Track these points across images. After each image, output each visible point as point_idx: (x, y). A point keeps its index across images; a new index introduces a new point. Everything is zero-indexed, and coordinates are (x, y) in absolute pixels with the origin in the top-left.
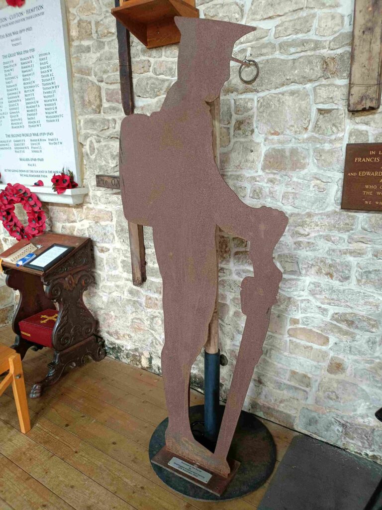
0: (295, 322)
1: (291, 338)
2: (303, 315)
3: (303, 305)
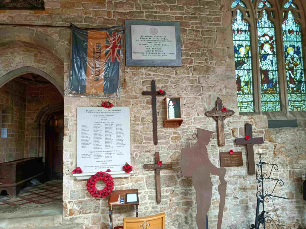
0: (214, 200)
1: (213, 205)
2: (215, 197)
3: (215, 194)
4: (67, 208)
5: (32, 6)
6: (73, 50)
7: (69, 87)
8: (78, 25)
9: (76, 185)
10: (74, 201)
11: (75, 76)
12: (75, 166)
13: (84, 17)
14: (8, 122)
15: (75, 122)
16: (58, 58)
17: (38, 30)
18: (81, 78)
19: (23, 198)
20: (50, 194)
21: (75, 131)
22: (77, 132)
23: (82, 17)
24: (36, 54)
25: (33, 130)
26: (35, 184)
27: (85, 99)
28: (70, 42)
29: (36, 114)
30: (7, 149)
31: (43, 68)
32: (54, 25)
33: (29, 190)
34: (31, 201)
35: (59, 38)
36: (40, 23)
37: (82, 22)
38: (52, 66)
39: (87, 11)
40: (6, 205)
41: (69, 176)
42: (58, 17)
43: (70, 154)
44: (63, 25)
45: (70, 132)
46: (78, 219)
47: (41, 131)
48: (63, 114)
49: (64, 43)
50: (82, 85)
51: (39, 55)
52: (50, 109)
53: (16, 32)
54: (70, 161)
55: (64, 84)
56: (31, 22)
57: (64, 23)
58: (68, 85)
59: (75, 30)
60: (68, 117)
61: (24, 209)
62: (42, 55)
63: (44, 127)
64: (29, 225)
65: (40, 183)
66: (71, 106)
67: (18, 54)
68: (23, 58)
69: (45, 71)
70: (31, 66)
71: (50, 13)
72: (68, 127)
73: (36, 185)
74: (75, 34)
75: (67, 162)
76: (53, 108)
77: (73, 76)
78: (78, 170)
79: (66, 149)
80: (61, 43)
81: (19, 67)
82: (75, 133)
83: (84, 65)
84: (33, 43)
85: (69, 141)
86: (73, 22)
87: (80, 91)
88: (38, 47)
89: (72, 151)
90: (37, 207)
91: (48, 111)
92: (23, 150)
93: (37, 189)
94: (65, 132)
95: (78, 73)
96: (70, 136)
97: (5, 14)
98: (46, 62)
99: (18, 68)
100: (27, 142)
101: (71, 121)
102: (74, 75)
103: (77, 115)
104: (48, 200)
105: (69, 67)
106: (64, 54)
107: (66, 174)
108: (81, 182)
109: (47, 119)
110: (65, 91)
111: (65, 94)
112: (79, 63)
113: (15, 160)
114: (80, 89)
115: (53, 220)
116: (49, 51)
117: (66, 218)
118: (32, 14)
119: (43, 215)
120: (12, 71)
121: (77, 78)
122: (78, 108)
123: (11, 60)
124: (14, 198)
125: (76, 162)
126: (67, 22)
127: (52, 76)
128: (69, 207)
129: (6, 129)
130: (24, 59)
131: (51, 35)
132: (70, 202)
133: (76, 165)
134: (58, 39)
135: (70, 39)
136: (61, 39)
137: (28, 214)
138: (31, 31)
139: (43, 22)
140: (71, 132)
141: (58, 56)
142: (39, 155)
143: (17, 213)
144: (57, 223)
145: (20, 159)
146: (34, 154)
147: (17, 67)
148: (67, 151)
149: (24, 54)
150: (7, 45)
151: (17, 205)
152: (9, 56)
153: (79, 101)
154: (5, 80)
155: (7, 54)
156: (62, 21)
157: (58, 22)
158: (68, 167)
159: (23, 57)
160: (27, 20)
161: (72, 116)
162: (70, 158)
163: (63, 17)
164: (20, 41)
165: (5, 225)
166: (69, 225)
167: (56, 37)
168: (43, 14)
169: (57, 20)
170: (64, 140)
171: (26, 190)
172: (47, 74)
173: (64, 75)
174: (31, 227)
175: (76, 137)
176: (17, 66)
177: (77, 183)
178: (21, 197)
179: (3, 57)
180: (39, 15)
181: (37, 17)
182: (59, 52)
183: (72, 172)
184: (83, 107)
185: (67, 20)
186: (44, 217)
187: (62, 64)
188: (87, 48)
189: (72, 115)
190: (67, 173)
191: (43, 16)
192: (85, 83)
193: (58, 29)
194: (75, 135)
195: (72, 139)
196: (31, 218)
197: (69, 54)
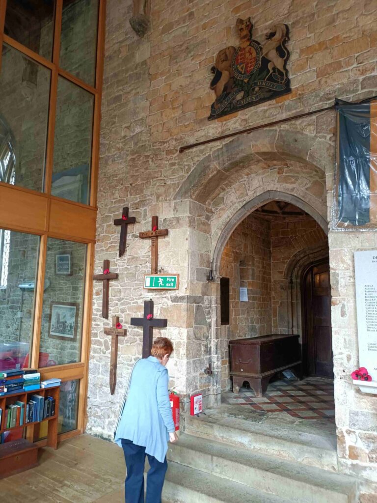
4: (345, 443)
5: (272, 93)
6: (342, 147)
7: (337, 215)
8: (350, 99)
9: (360, 402)
10: (358, 432)
11: (347, 193)
12: (355, 364)
13: (361, 80)
14: (248, 278)
15: (352, 280)
16: (316, 167)
17: (282, 129)
18: (360, 195)
19: (272, 401)
20: (313, 402)
21: (352, 297)
22: (355, 298)
23: (356, 82)
24: (280, 169)
25: (282, 290)
26: (289, 377)
27: (368, 235)
28: (335, 134)
29: (286, 266)
30: (248, 319)
31: (292, 190)
32: (306, 112)
33: (281, 387)
34: (283, 408)
35: (315, 131)
36: (284, 116)
37: (357, 91)
38: (306, 184)
39: (367, 66)
40: (249, 406)
41: (345, 382)
42: (312, 96)
43: (345, 339)
44: (322, 107)
45: (342, 299)
46: (368, 471)
47: (294, 293)
48: (329, 266)
49: (325, 137)
50: (361, 209)
51: (286, 169)
52: (306, 256)
53: (251, 140)
54: (346, 352)
55: (328, 211)
56: (271, 118)
57: (323, 104)
58: (335, 212)
59: (343, 109)
60: (337, 271)
61: (274, 421)
62: (291, 168)
63: (299, 287)
64: (282, 452)
65: (296, 378)
66: (342, 250)
67: (257, 174)
68: (262, 180)
69: (295, 195)
70: (275, 189)
71: (300, 94)
72: (339, 289)
73: (291, 381)
74: (344, 117)
75: (341, 353)
76: (312, 254)
77: (343, 193)
78: (362, 373)
79: (337, 329)
80: (320, 140)
81: (258, 194)
82: (352, 301)
83: (363, 170)
84: (276, 151)
85: (342, 316)
86: (339, 96)
87: (359, 221)
88: (283, 157)
89: (349, 335)
90: (293, 422)
91: (304, 259)
92: (270, 321)
93: (293, 388)
94: (334, 299)
95: (352, 187)
96: (343, 307)
97: (237, 118)
98: (297, 179)
99: (257, 196)
100: (275, 310)
101: (344, 278)
102: (345, 192)
103: (354, 267)
104: (310, 413)
105: (335, 179)
106: (324, 157)
107: (339, 377)
108: (370, 398)
109: (302, 272)
110: (330, 223)
111: (329, 229)
112: (354, 167)
113: (259, 336)
114: (357, 217)
115: (320, 457)
116: (301, 159)
117: (344, 460)
118: (272, 106)
119: (303, 443)
120: (249, 201)
121: (352, 196)
122: (357, 254)
123: (247, 186)
124: (259, 396)
125: (358, 357)
126: (329, 99)
127: (307, 200)
128: (349, 441)
129: (246, 288)
130: (264, 181)
131: (303, 130)
132: (351, 431)
133: (358, 362)
134: (314, 135)
135: (336, 128)
136: (319, 132)
137: (279, 432)
138: (271, 134)
139: (289, 113)
140: (345, 298)
141: (315, 163)
142: (293, 331)
143: (263, 425)
144: (328, 465)
145: (265, 334)
146: (285, 329)
147: (255, 195)
148: (339, 334)
149: (264, 173)
150: (241, 164)
151: (264, 410)
152: (245, 180)
153: (356, 239)
154: (240, 217)
155: (242, 178)
156: (321, 100)
157: (314, 104)
158: (342, 364)
159: (262, 178)
160: (266, 118)
161: (345, 268)
162: (345, 347)
163: (322, 94)
164: (258, 153)
165: (247, 441)
166: (349, 476)
167: (310, 132)
168: (288, 100)
169: (310, 102)
170: (332, 313)
171: (276, 386)
172: (298, 198)
173: (327, 195)
174: (285, 457)
175: (355, 309)
176: (255, 192)
177: (363, 398)
178: (270, 398)
179: (238, 183)
180: (282, 103)
181: (280, 107)
182: (316, 156)
183: (349, 375)
184: (365, 250)
185: (329, 96)
186: (305, 448)
187: (323, 176)
188: (369, 136)
189: (345, 266)
190: (341, 374)
191: (289, 104)
192: (367, 204)
193: (314, 117)
194: (352, 304)
195: (347, 313)
196: (283, 442)
197: (334, 157)
